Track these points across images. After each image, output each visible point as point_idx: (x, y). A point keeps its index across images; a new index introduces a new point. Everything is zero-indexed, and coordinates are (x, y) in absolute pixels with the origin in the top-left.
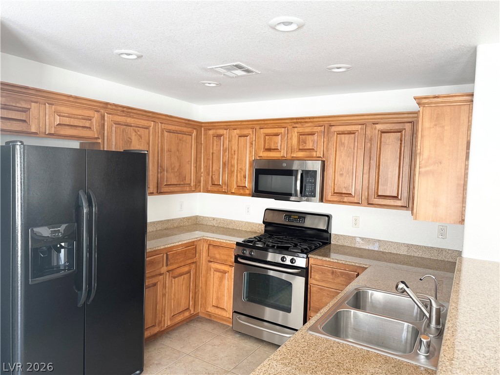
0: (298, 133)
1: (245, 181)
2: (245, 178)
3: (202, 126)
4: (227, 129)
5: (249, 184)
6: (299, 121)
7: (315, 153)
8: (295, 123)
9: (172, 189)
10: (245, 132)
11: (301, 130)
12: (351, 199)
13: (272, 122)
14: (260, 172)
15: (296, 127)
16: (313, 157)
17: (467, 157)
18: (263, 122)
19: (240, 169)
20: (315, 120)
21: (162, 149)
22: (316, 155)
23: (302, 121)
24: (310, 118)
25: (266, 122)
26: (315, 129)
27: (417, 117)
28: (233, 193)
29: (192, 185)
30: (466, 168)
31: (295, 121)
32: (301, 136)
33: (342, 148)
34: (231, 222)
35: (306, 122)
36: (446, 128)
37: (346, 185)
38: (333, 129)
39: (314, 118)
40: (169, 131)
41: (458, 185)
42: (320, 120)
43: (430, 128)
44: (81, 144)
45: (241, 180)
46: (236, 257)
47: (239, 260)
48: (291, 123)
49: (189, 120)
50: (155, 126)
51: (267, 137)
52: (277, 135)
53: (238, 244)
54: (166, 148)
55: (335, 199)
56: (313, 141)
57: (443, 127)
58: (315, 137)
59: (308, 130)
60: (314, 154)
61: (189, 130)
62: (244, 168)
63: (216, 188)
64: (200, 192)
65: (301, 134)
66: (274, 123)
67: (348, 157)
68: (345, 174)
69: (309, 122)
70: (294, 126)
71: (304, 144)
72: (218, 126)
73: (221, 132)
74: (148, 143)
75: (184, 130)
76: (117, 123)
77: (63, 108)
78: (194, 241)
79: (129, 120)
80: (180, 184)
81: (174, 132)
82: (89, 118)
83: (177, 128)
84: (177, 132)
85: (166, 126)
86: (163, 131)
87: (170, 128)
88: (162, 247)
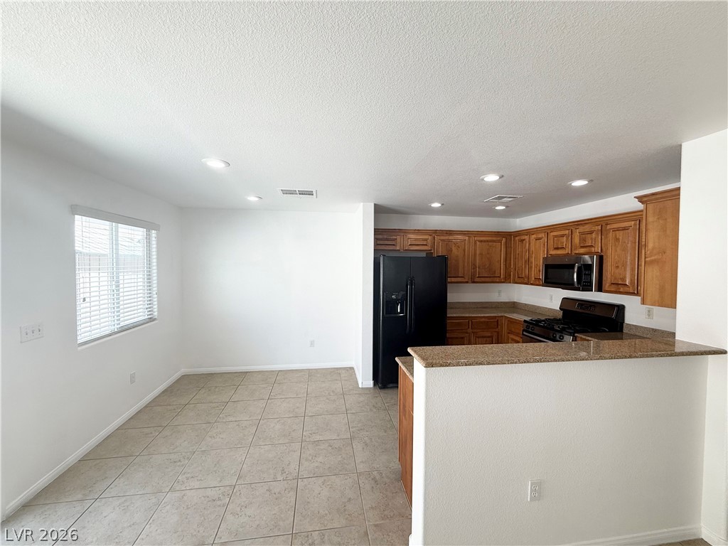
0: (580, 233)
1: (540, 274)
2: (540, 271)
3: (511, 235)
4: (528, 235)
5: (542, 276)
6: (580, 223)
7: (593, 249)
9: (483, 279)
10: (540, 236)
11: (582, 230)
12: (626, 289)
13: (559, 226)
14: (548, 267)
16: (592, 253)
18: (552, 227)
19: (537, 264)
20: (592, 221)
21: (475, 254)
22: (595, 250)
23: (582, 222)
24: (588, 220)
25: (555, 227)
26: (593, 229)
27: (642, 215)
28: (532, 284)
29: (502, 277)
32: (582, 236)
33: (617, 243)
34: (539, 307)
35: (586, 223)
36: (668, 220)
37: (621, 277)
38: (609, 227)
39: (591, 219)
40: (481, 241)
42: (597, 220)
43: (653, 222)
44: (427, 253)
45: (537, 273)
46: (524, 330)
47: (525, 333)
48: (574, 225)
49: (498, 232)
50: (469, 240)
51: (556, 238)
52: (563, 236)
53: (525, 321)
54: (478, 253)
55: (613, 289)
56: (592, 239)
57: (666, 219)
58: (594, 235)
59: (587, 230)
61: (499, 238)
62: (539, 264)
63: (520, 280)
64: (510, 283)
65: (582, 234)
66: (561, 227)
68: (620, 267)
69: (589, 223)
70: (577, 227)
71: (585, 242)
72: (522, 233)
73: (523, 237)
74: (464, 250)
75: (494, 239)
76: (443, 240)
77: (412, 236)
78: (496, 317)
79: (451, 238)
80: (491, 277)
81: (485, 241)
82: (426, 240)
83: (488, 238)
84: (487, 241)
85: (479, 239)
86: (475, 242)
87: (482, 239)
88: (467, 315)
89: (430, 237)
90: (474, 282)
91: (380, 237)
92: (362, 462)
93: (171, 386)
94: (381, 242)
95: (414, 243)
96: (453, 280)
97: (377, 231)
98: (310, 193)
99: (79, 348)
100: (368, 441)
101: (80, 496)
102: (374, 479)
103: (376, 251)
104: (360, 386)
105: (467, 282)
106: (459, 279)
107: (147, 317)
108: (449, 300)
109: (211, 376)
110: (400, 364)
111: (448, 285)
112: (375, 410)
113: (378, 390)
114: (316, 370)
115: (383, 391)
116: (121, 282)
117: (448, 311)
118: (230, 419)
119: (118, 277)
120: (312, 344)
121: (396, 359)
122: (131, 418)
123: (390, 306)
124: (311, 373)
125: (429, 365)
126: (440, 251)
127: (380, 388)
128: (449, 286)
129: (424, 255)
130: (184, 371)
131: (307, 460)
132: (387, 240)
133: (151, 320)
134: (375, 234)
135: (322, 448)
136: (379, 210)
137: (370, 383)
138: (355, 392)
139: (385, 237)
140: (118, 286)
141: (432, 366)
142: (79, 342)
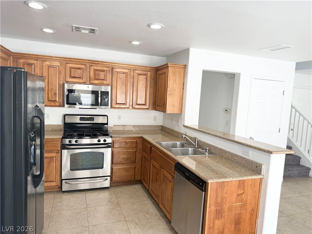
0: (94, 69)
1: (56, 97)
2: (56, 95)
4: (38, 60)
5: (59, 99)
6: (95, 62)
8: (91, 63)
10: (55, 64)
11: (96, 68)
13: (75, 60)
15: (93, 66)
16: (104, 84)
17: (183, 89)
18: (69, 60)
19: (51, 89)
20: (104, 63)
22: (106, 83)
23: (96, 62)
24: (101, 62)
25: (71, 60)
26: (105, 69)
30: (183, 93)
31: (92, 62)
32: (96, 71)
33: (120, 81)
35: (99, 64)
37: (122, 99)
38: (115, 70)
41: (180, 99)
42: (108, 64)
45: (52, 96)
48: (89, 63)
49: (8, 50)
51: (72, 69)
56: (104, 75)
58: (105, 73)
59: (100, 68)
60: (105, 82)
62: (54, 88)
65: (95, 70)
66: (77, 61)
67: (123, 85)
69: (101, 64)
70: (91, 65)
71: (98, 77)
72: (28, 57)
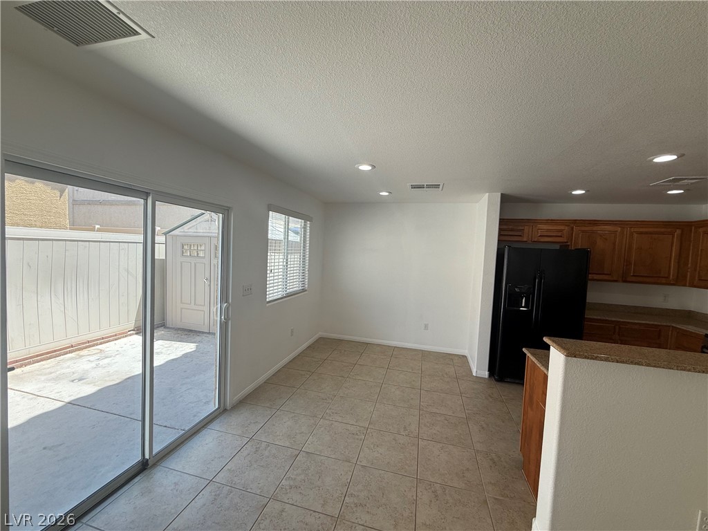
3: (691, 226)
9: (640, 279)
21: (630, 248)
29: (671, 278)
40: (641, 233)
44: (561, 246)
50: (622, 231)
54: (635, 246)
61: (669, 230)
74: (614, 244)
75: (663, 230)
76: (583, 231)
77: (545, 227)
78: (659, 325)
79: (595, 228)
80: (654, 276)
81: (646, 233)
82: (561, 231)
83: (651, 230)
84: (651, 233)
85: (636, 230)
86: (632, 234)
87: (641, 230)
88: (614, 319)
89: (566, 228)
90: (625, 281)
91: (505, 227)
92: (479, 442)
93: (313, 344)
94: (506, 233)
95: (545, 234)
96: (596, 277)
97: (502, 222)
98: (437, 186)
99: (268, 305)
100: (484, 426)
101: (268, 405)
102: (492, 459)
103: (499, 241)
104: (474, 374)
105: (616, 281)
106: (606, 277)
107: (301, 288)
108: (588, 300)
109: (340, 341)
110: (528, 354)
111: (589, 282)
112: (491, 400)
113: (494, 382)
114: (430, 352)
115: (500, 383)
116: (289, 260)
117: (587, 312)
118: (360, 378)
119: (287, 257)
120: (426, 327)
121: (524, 349)
122: (290, 362)
123: (513, 299)
124: (425, 355)
125: (570, 354)
126: (580, 243)
127: (497, 380)
128: (589, 284)
129: (557, 247)
130: (320, 334)
131: (425, 425)
132: (512, 230)
133: (304, 290)
134: (500, 225)
135: (439, 419)
136: (506, 200)
137: (486, 374)
138: (469, 379)
139: (511, 227)
140: (287, 263)
141: (575, 357)
142: (268, 300)
